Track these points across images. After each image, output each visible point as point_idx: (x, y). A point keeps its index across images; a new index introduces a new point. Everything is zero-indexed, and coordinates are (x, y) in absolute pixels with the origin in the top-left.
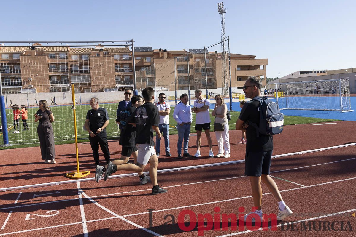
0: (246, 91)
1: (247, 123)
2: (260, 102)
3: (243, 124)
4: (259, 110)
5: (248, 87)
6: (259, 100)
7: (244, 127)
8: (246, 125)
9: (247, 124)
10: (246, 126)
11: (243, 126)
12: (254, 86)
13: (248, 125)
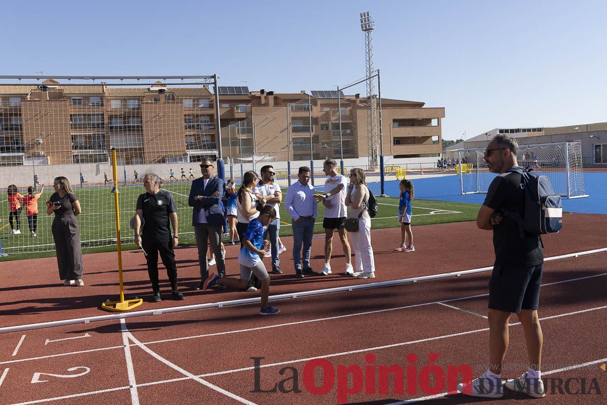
0: (490, 159)
1: (499, 214)
2: (522, 175)
3: (493, 216)
4: (522, 188)
5: (494, 152)
6: (518, 171)
7: (495, 222)
8: (498, 217)
9: (500, 216)
10: (498, 219)
11: (492, 219)
12: (504, 149)
13: (502, 218)
